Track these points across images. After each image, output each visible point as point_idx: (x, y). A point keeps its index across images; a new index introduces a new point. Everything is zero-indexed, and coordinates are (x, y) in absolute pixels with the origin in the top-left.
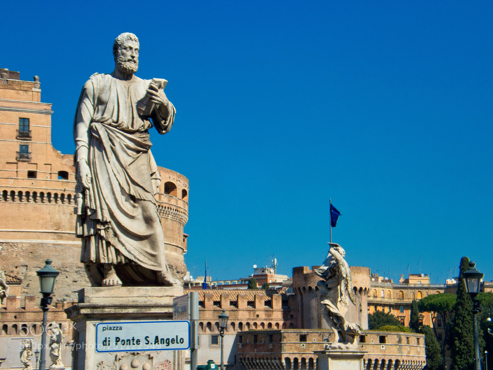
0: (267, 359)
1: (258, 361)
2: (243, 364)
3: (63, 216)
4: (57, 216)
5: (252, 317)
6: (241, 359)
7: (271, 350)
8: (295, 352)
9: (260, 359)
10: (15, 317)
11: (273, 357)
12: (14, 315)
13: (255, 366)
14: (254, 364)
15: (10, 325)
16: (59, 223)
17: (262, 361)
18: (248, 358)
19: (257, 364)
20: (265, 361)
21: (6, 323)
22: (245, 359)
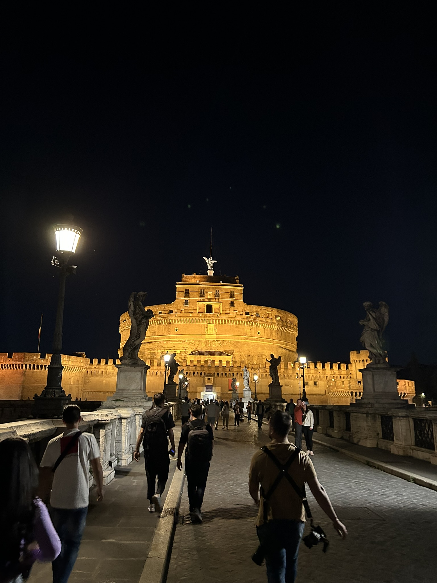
0: (342, 392)
1: (337, 393)
2: (329, 394)
3: (247, 330)
4: (245, 330)
5: (332, 373)
6: (328, 392)
7: (344, 388)
8: (356, 389)
9: (338, 392)
10: (230, 370)
11: (345, 391)
12: (229, 369)
13: (336, 395)
14: (335, 394)
15: (228, 373)
16: (246, 333)
17: (339, 393)
18: (332, 392)
19: (337, 394)
20: (341, 393)
21: (226, 372)
22: (330, 392)
